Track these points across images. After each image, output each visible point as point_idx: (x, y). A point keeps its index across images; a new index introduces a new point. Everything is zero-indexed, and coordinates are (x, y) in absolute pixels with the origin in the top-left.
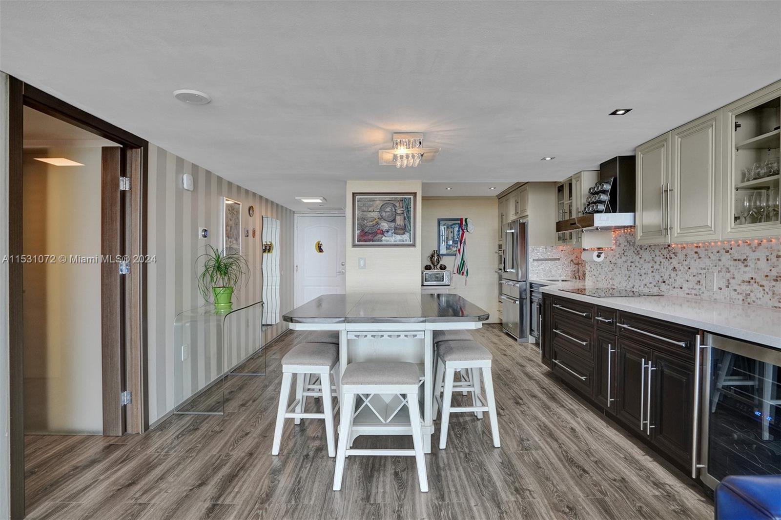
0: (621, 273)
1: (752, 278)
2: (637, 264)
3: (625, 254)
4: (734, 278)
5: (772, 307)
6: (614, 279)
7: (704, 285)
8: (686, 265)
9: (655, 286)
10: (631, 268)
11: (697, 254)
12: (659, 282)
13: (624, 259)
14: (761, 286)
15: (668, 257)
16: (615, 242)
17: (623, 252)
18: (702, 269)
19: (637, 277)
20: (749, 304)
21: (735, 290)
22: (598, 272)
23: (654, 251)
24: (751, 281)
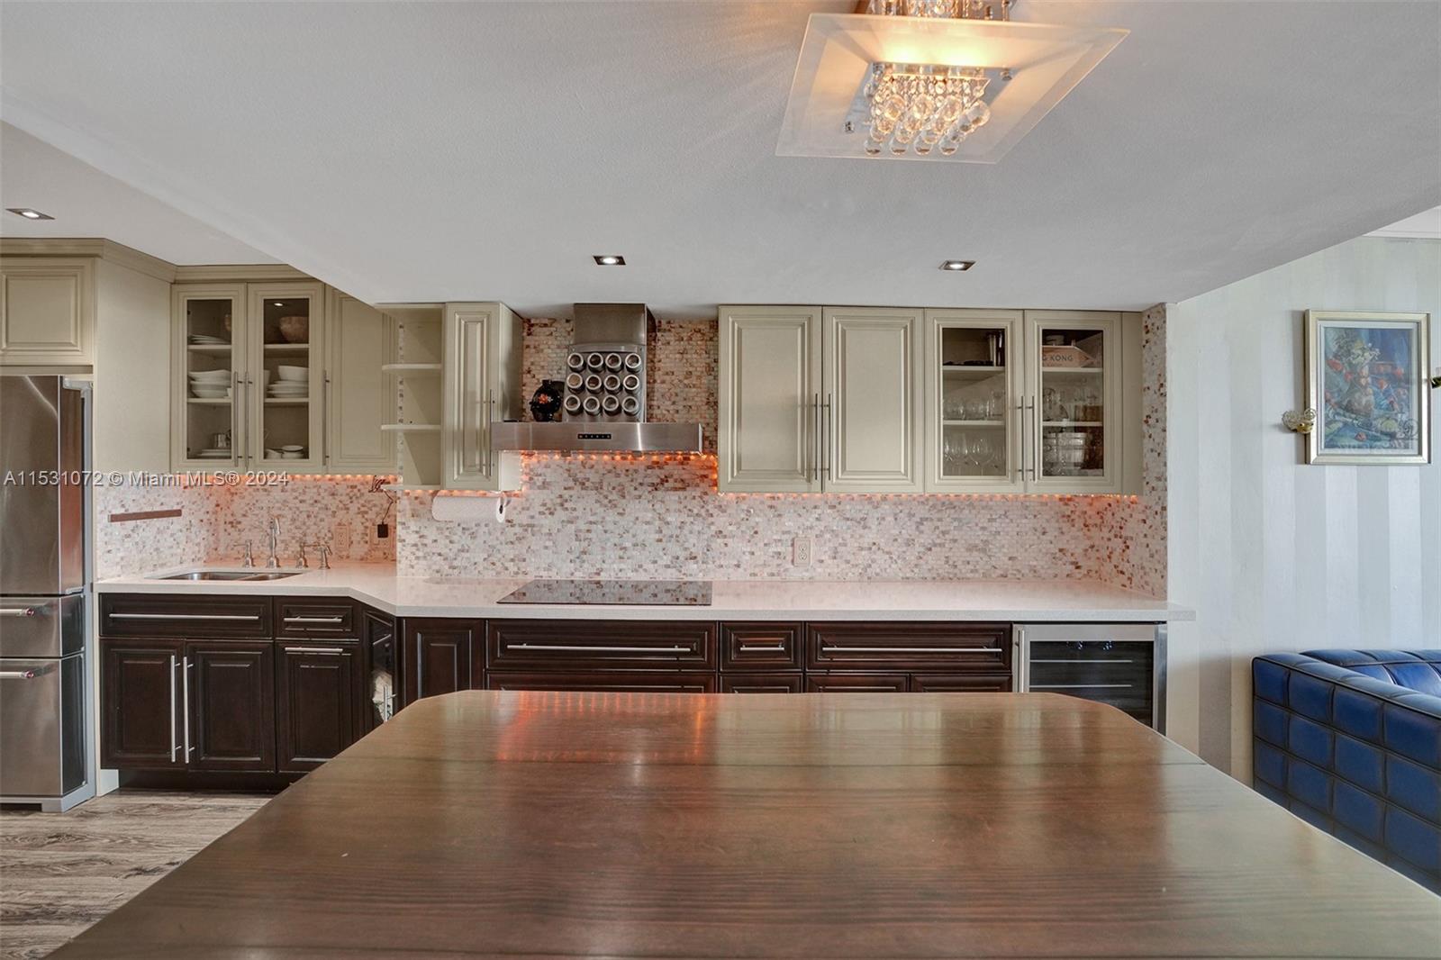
0: (549, 544)
1: (874, 544)
2: (610, 527)
3: (566, 505)
4: (845, 545)
5: (903, 578)
6: (524, 560)
7: (789, 558)
8: (748, 528)
9: (668, 566)
10: (590, 535)
11: (773, 510)
12: (678, 558)
13: (561, 514)
14: (888, 553)
15: (703, 512)
16: (526, 478)
17: (559, 501)
18: (784, 533)
19: (613, 554)
20: (869, 578)
21: (848, 562)
22: (456, 547)
23: (663, 502)
24: (874, 548)
